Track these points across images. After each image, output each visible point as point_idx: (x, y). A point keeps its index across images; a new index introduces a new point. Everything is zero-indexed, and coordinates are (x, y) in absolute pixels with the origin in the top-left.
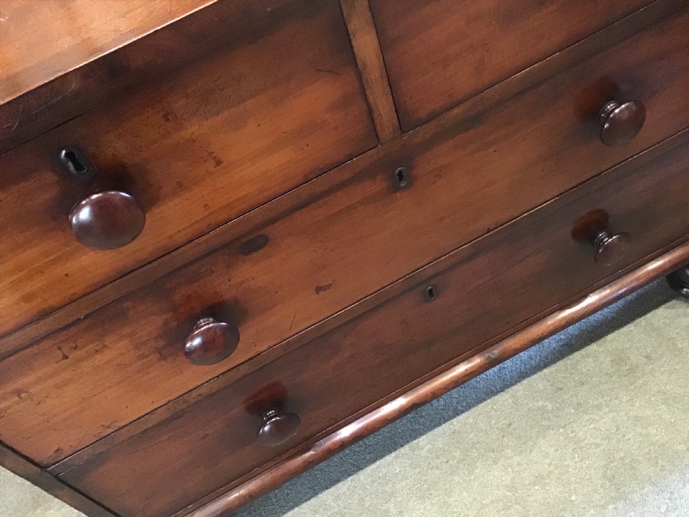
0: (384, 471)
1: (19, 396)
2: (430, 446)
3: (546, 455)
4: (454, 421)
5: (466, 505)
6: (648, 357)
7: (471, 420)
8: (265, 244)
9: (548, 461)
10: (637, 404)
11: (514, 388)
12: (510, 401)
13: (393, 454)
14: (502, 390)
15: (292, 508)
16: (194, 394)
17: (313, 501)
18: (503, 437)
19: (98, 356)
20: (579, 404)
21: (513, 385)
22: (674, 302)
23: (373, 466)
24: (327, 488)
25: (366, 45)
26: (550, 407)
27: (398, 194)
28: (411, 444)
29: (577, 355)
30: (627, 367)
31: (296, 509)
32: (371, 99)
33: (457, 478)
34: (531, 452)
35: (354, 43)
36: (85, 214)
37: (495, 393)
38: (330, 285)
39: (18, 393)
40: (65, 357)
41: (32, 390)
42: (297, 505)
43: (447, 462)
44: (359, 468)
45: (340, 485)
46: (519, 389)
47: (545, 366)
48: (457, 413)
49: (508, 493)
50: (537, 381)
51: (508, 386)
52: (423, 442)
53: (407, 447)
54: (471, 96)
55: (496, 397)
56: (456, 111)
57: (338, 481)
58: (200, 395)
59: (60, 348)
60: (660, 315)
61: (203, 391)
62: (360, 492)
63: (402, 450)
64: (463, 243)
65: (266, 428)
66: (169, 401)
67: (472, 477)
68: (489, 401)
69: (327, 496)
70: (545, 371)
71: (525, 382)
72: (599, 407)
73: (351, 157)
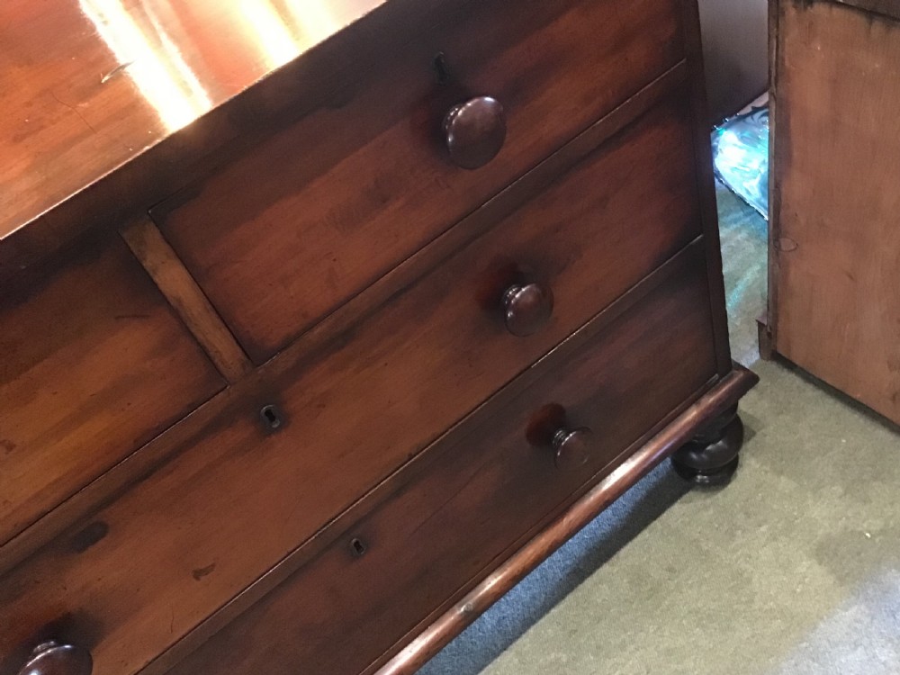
6: (671, 570)
8: (103, 535)
10: (667, 634)
11: (519, 642)
12: (516, 660)
14: (505, 648)
20: (598, 647)
21: (518, 638)
22: (691, 494)
25: (173, 279)
26: (564, 658)
27: (274, 437)
29: (588, 582)
30: (649, 587)
32: (200, 336)
35: (156, 279)
37: (496, 655)
38: (213, 565)
46: (525, 642)
47: (552, 606)
50: (546, 627)
51: (511, 642)
54: (330, 312)
55: (498, 660)
56: (317, 331)
60: (678, 513)
64: (381, 478)
68: (490, 666)
70: (554, 611)
71: (531, 631)
72: (623, 647)
73: (193, 407)
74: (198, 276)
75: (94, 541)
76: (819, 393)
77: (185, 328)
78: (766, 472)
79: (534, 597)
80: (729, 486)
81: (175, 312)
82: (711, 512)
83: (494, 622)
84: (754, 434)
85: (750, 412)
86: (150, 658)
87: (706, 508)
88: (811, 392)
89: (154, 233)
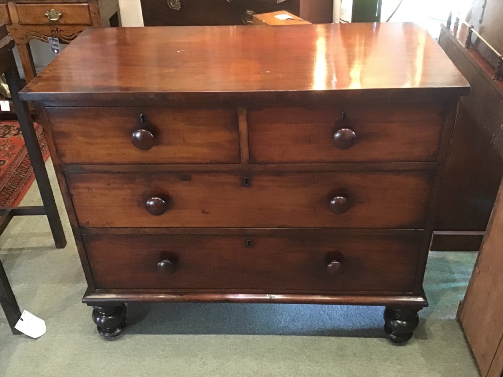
0: (207, 339)
1: (89, 190)
2: (233, 340)
3: (280, 368)
4: (251, 336)
5: (231, 369)
6: (355, 354)
7: (258, 339)
8: (189, 180)
9: (279, 371)
10: (334, 369)
11: (286, 336)
12: (281, 340)
13: (215, 335)
14: (280, 334)
15: (160, 334)
16: (143, 230)
17: (170, 336)
18: (267, 352)
19: (119, 191)
20: (309, 356)
21: (287, 335)
22: (384, 339)
23: (204, 336)
24: (179, 334)
25: (243, 126)
26: (296, 351)
27: (244, 188)
30: (342, 353)
32: (241, 145)
33: (235, 357)
34: (274, 364)
36: (138, 135)
37: (276, 334)
38: (208, 213)
39: (89, 189)
40: (109, 184)
41: (94, 191)
42: (163, 333)
43: (236, 349)
44: (197, 333)
45: (185, 335)
46: (288, 338)
47: (306, 335)
48: (254, 334)
49: (252, 374)
50: (299, 339)
51: (284, 334)
52: (232, 337)
53: (223, 336)
55: (275, 336)
57: (186, 333)
58: (144, 232)
59: (109, 180)
61: (147, 230)
63: (220, 336)
64: (267, 226)
65: (162, 264)
66: (133, 227)
67: (242, 360)
68: (271, 336)
69: (177, 337)
70: (305, 337)
71: (293, 336)
72: (317, 362)
73: (229, 163)
74: (250, 129)
75: (186, 180)
76: (465, 344)
77: (238, 141)
78: (418, 352)
79: (302, 329)
80: (400, 347)
81: (239, 134)
82: (386, 349)
83: (284, 326)
84: (426, 338)
85: (433, 332)
86: (178, 226)
87: (385, 347)
88: (462, 342)
89: (245, 112)
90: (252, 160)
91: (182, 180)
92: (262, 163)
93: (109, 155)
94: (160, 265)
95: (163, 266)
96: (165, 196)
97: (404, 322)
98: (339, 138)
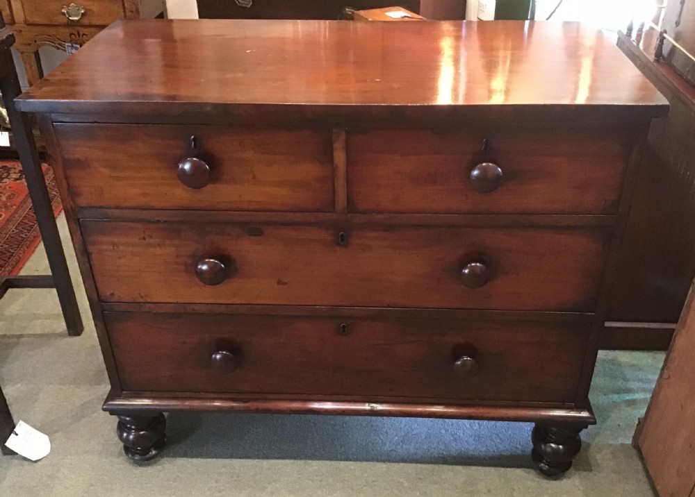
0: (280, 466)
1: (114, 247)
2: (317, 468)
4: (342, 463)
6: (489, 491)
7: (352, 467)
8: (260, 235)
11: (393, 464)
12: (385, 469)
13: (292, 461)
14: (384, 461)
15: (213, 458)
16: (192, 307)
17: (228, 461)
18: (365, 486)
19: (158, 249)
20: (425, 492)
22: (532, 471)
23: (276, 461)
24: (240, 458)
25: (340, 157)
26: (406, 484)
27: (338, 248)
28: (307, 461)
29: (445, 467)
30: (472, 489)
31: (215, 459)
32: (336, 186)
33: (319, 492)
35: (334, 153)
37: (378, 461)
38: (287, 283)
39: (114, 244)
40: (144, 239)
41: (121, 248)
42: (216, 457)
43: (321, 481)
44: (266, 457)
45: (249, 460)
46: (395, 466)
47: (420, 463)
48: (347, 459)
50: (410, 468)
51: (389, 461)
52: (316, 464)
53: (303, 461)
55: (377, 463)
56: (380, 216)
57: (249, 458)
58: (194, 310)
59: (144, 232)
60: (518, 472)
61: (197, 308)
62: (257, 470)
63: (299, 461)
65: (218, 357)
66: (177, 303)
68: (372, 463)
69: (237, 463)
70: (419, 465)
71: (402, 464)
73: (318, 211)
74: (349, 162)
75: (255, 235)
76: (645, 479)
77: (332, 179)
78: (579, 489)
79: (415, 454)
80: (554, 482)
81: (334, 169)
82: (533, 484)
83: (389, 449)
84: (591, 471)
85: (600, 462)
86: (243, 302)
87: (533, 481)
88: (642, 476)
89: (343, 136)
90: (351, 206)
91: (250, 235)
92: (364, 212)
93: (146, 195)
94: (215, 358)
95: (220, 359)
96: (224, 258)
97: (561, 447)
98: (477, 177)
